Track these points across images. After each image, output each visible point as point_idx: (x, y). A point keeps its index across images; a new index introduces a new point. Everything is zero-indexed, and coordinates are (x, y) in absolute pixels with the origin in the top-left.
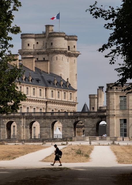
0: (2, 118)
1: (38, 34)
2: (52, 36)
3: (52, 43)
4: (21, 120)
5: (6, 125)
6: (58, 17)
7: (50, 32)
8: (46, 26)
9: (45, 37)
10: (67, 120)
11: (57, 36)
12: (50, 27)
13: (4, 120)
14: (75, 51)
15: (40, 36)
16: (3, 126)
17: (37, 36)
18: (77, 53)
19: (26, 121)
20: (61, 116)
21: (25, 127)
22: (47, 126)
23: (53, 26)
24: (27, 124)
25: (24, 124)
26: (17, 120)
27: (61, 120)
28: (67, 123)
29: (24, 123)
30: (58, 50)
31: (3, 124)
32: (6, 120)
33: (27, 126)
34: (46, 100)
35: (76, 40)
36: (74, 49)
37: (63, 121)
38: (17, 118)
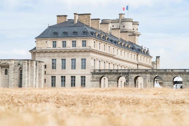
0: (130, 73)
1: (113, 20)
2: (124, 21)
3: (124, 26)
4: (147, 75)
5: (134, 79)
6: (127, 9)
7: (122, 18)
8: (120, 14)
9: (118, 22)
10: (186, 75)
11: (128, 21)
12: (122, 15)
13: (132, 75)
14: (138, 32)
15: (115, 21)
16: (131, 80)
17: (113, 21)
18: (139, 33)
19: (151, 76)
20: (181, 72)
21: (150, 81)
22: (169, 80)
23: (124, 14)
24: (151, 78)
25: (149, 79)
26: (143, 75)
27: (182, 75)
28: (186, 78)
29: (149, 77)
30: (129, 30)
31: (131, 79)
32: (134, 75)
33: (151, 80)
34: (138, 63)
35: (138, 25)
36: (137, 31)
37: (183, 77)
38: (143, 73)
